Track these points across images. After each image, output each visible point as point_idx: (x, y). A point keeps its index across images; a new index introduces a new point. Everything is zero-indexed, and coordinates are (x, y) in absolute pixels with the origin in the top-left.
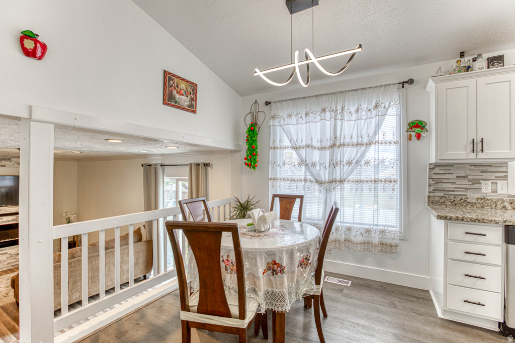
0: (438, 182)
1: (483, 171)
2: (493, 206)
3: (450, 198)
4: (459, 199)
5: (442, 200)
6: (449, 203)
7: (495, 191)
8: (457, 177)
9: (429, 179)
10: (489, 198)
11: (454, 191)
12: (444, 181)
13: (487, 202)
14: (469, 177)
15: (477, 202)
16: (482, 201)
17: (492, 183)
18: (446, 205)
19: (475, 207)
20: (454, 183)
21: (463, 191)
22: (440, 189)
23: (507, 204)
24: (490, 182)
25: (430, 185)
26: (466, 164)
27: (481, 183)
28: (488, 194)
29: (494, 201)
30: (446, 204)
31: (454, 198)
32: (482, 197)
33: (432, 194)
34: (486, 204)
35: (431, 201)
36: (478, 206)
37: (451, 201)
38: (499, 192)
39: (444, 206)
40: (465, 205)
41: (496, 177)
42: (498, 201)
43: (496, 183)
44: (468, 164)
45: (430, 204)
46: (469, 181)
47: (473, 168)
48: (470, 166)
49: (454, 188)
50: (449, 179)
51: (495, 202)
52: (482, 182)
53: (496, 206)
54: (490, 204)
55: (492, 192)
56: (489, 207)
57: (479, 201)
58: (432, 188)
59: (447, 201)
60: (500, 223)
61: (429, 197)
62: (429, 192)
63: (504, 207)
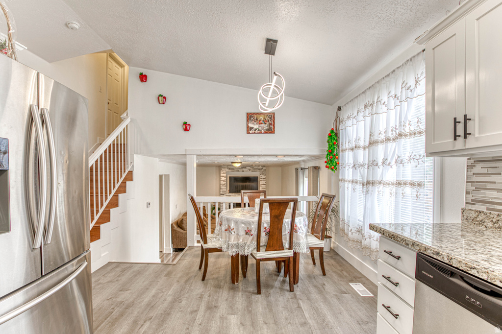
0: (480, 187)
3: (492, 216)
5: (480, 218)
6: (490, 224)
9: (467, 182)
12: (489, 186)
18: (486, 227)
22: (482, 199)
25: (467, 193)
30: (485, 224)
31: (498, 215)
33: (470, 207)
35: (465, 217)
37: (494, 220)
39: (483, 228)
45: (465, 222)
50: (495, 183)
58: (470, 197)
59: (486, 220)
60: (410, 246)
61: (463, 211)
62: (466, 203)
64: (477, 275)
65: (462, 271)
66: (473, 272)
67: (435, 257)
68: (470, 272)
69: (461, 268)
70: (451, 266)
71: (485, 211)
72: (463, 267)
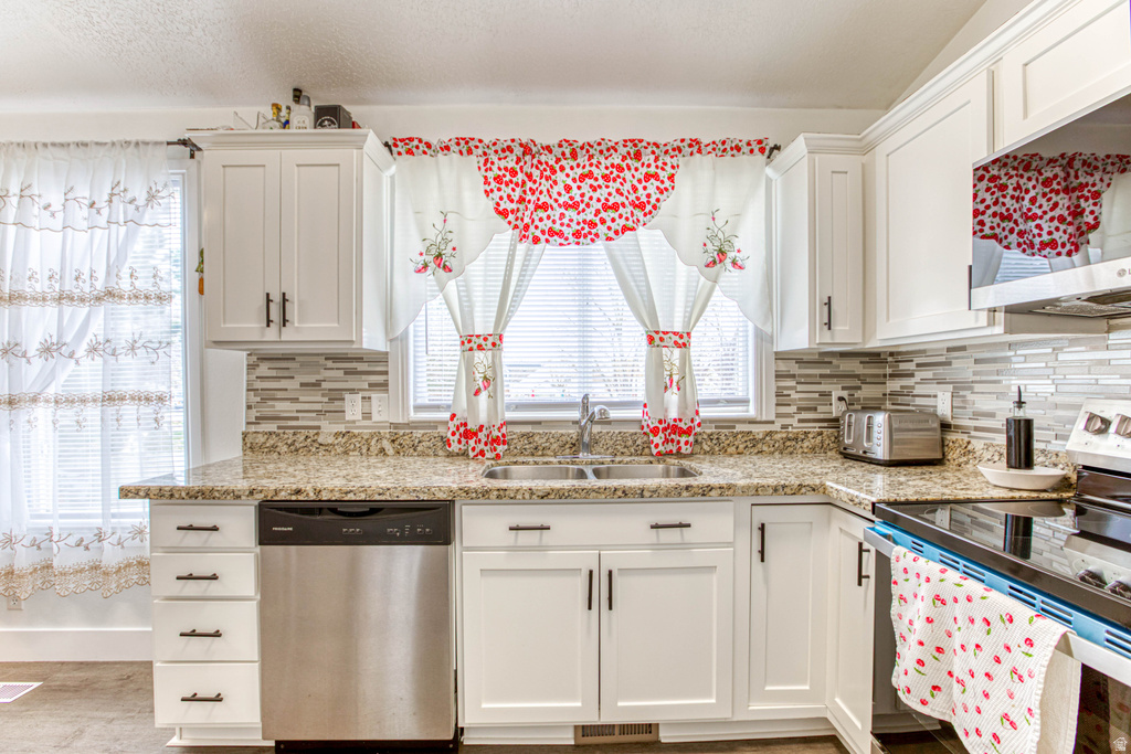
0: (267, 397)
1: (348, 372)
2: (364, 451)
3: (286, 436)
4: (302, 438)
5: (271, 442)
6: (285, 448)
7: (367, 416)
8: (302, 385)
9: (248, 390)
10: (356, 431)
11: (297, 419)
12: (279, 395)
13: (353, 440)
14: (324, 385)
15: (336, 442)
16: (344, 441)
17: (363, 398)
18: (279, 454)
19: (333, 453)
20: (295, 400)
21: (313, 419)
22: (270, 414)
23: (386, 444)
24: (360, 395)
25: (249, 407)
26: (318, 355)
27: (343, 399)
28: (357, 424)
29: (365, 437)
30: (278, 449)
31: (294, 434)
32: (344, 431)
33: (253, 428)
34: (352, 446)
35: (248, 445)
36: (338, 451)
37: (289, 442)
38: (375, 417)
39: (275, 455)
40: (314, 450)
41: (370, 385)
42: (372, 437)
43: (369, 398)
44: (322, 354)
45: (248, 452)
46: (323, 395)
47: (330, 364)
48: (326, 359)
49: (297, 411)
50: (286, 390)
51: (367, 440)
52: (347, 396)
53: (368, 449)
54: (358, 445)
55: (364, 418)
56: (356, 453)
57: (340, 439)
58: (254, 413)
59: (279, 444)
60: (243, 498)
61: (245, 435)
62: (248, 423)
63: (382, 450)
64: (354, 498)
65: (336, 501)
66: (351, 497)
67: (294, 498)
68: (346, 499)
69: (334, 498)
70: (320, 501)
71: (276, 430)
72: (336, 496)
